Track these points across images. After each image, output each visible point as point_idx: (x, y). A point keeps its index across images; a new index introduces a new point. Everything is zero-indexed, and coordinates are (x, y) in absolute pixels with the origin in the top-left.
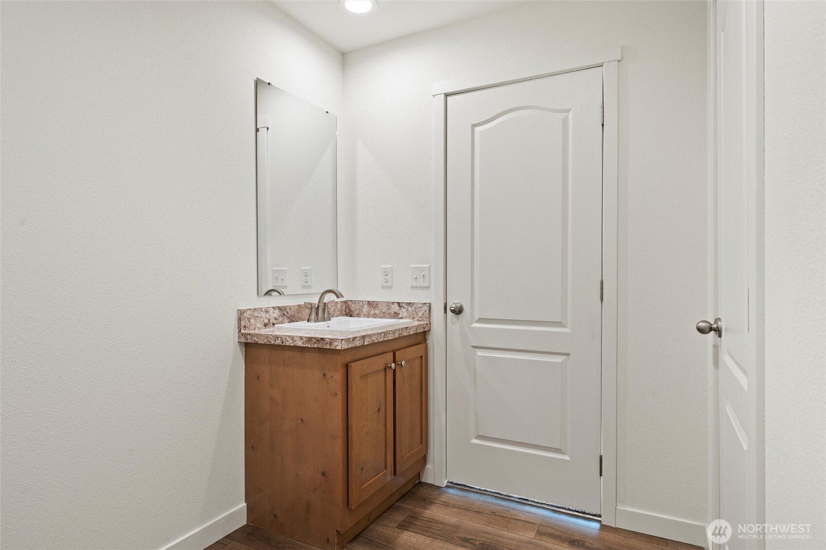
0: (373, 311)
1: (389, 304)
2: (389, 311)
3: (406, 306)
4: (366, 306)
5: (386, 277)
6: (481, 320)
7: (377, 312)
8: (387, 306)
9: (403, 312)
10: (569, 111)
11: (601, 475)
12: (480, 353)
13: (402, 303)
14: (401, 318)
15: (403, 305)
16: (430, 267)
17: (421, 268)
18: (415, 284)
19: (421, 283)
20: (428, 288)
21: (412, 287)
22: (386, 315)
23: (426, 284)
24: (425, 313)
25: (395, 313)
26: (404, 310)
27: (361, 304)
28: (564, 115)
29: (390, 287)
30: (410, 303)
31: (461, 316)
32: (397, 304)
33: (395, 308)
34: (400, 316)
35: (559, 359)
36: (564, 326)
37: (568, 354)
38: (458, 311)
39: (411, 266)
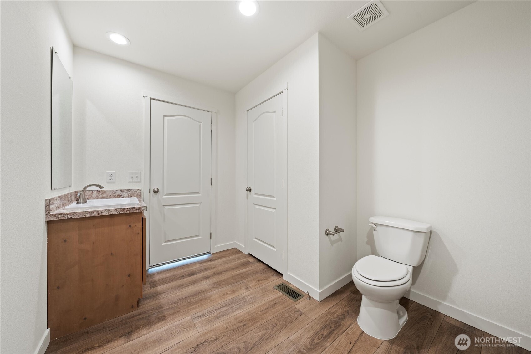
0: (101, 195)
1: (113, 191)
2: (114, 194)
3: (126, 191)
4: (95, 193)
5: (111, 177)
6: (167, 195)
7: (104, 195)
8: (113, 192)
9: (124, 194)
10: (201, 123)
11: (211, 238)
12: (167, 208)
13: (123, 190)
14: (123, 197)
15: (124, 191)
16: (141, 173)
17: (135, 173)
18: (131, 181)
19: (135, 180)
20: (140, 182)
21: (129, 182)
22: (111, 197)
23: (139, 180)
24: (139, 194)
25: (118, 195)
26: (125, 193)
27: (91, 192)
28: (200, 123)
29: (114, 182)
30: (129, 190)
31: (158, 194)
32: (120, 191)
33: (119, 193)
34: (122, 196)
35: (198, 205)
36: (200, 194)
37: (200, 203)
38: (156, 192)
39: (129, 172)
